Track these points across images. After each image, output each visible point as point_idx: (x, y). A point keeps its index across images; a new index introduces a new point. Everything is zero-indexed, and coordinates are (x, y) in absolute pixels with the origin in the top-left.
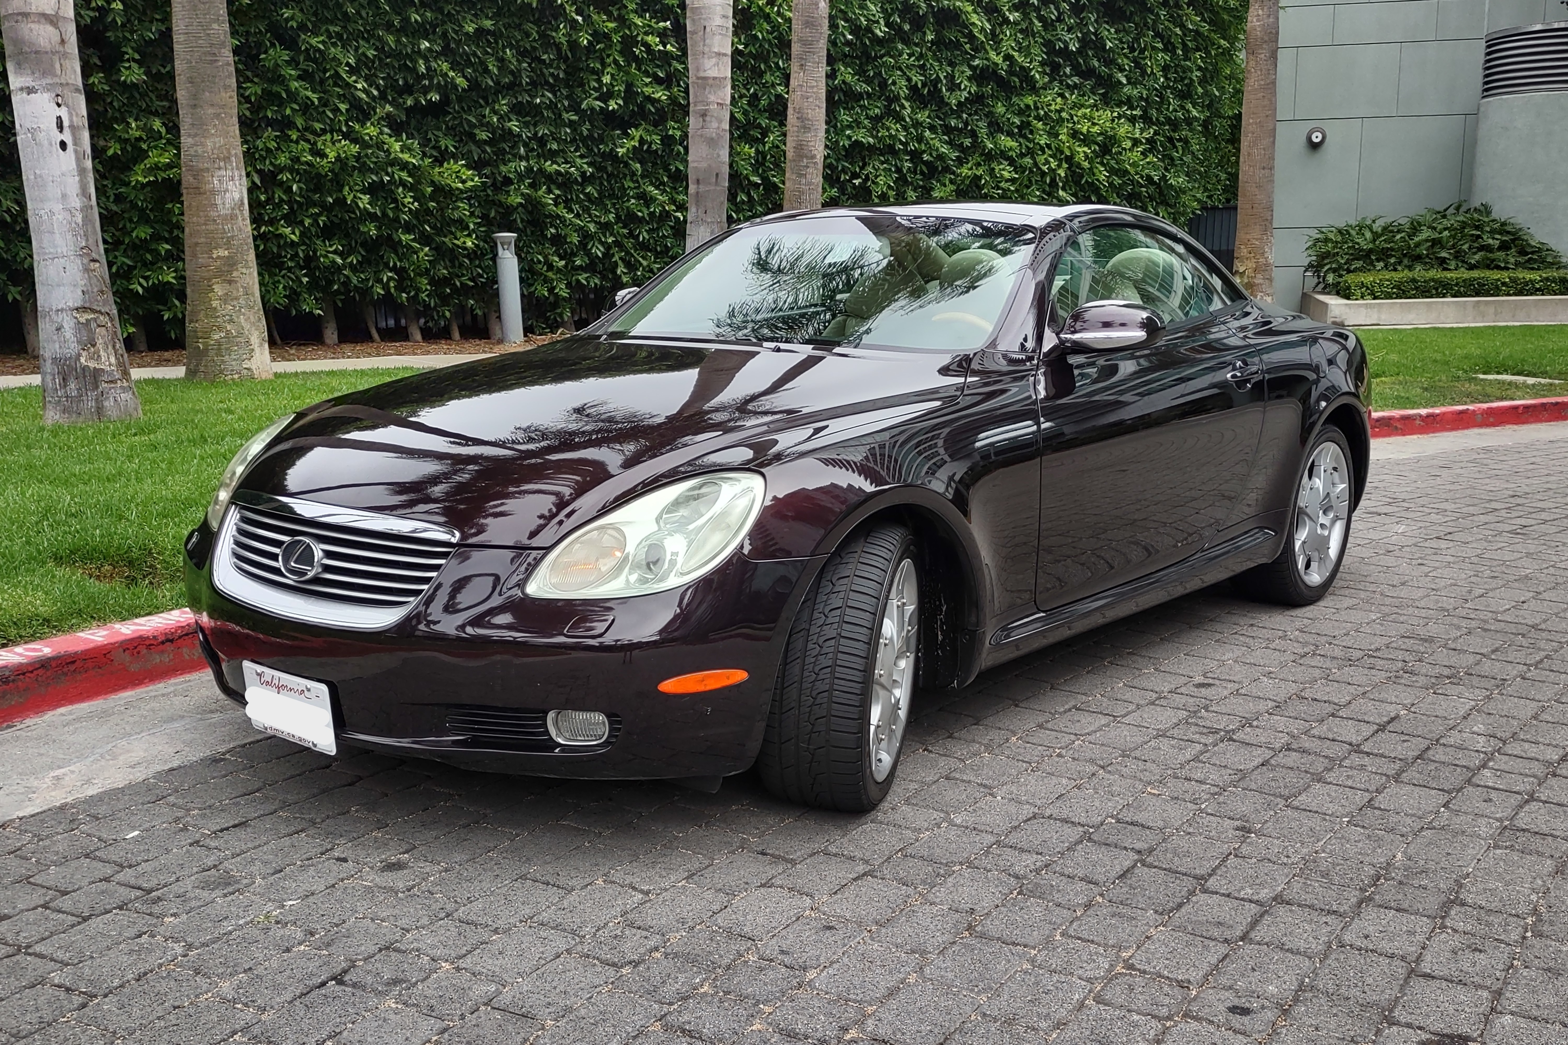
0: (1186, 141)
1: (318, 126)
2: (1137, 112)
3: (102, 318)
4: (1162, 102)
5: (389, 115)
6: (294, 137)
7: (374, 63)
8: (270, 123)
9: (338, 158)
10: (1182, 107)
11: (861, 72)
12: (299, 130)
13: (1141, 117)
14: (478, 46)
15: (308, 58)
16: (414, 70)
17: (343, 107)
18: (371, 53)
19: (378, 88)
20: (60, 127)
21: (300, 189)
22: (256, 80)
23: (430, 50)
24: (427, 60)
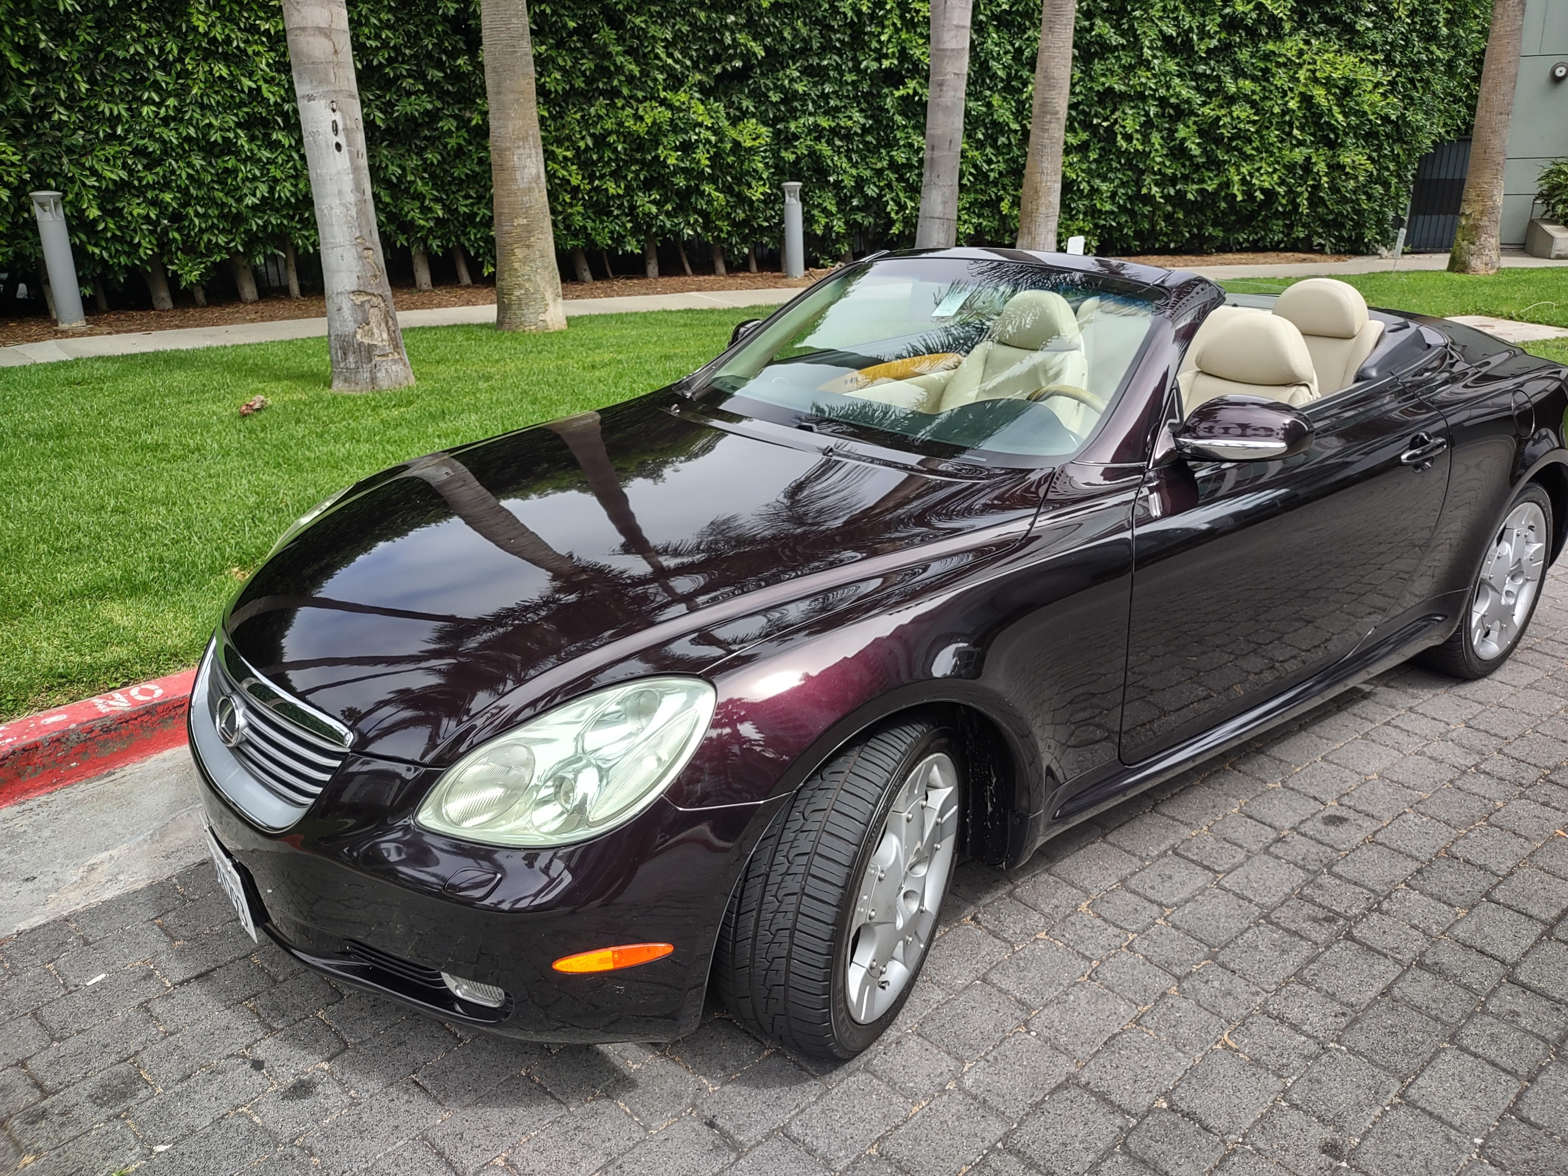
0: (1427, 82)
1: (640, 94)
2: (1380, 57)
3: (374, 299)
4: (1407, 46)
5: (700, 82)
6: (619, 105)
7: (688, 36)
8: (603, 93)
9: (654, 123)
10: (1427, 49)
11: (1117, 27)
12: (625, 98)
13: (1383, 61)
14: (776, 18)
15: (633, 36)
16: (721, 41)
17: (660, 77)
18: (685, 29)
19: (691, 58)
20: (336, 130)
21: (625, 149)
22: (590, 57)
23: (736, 23)
24: (733, 32)
